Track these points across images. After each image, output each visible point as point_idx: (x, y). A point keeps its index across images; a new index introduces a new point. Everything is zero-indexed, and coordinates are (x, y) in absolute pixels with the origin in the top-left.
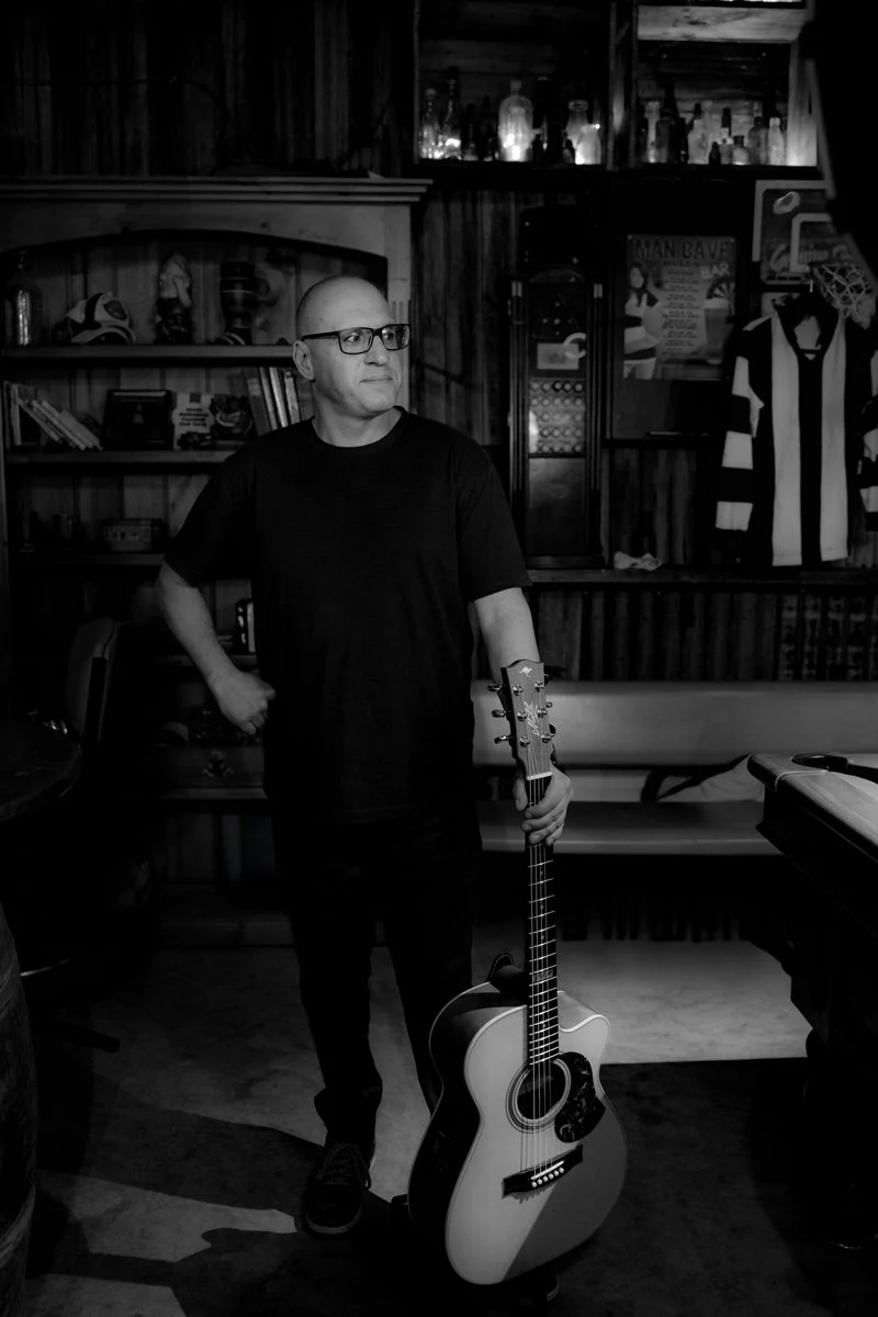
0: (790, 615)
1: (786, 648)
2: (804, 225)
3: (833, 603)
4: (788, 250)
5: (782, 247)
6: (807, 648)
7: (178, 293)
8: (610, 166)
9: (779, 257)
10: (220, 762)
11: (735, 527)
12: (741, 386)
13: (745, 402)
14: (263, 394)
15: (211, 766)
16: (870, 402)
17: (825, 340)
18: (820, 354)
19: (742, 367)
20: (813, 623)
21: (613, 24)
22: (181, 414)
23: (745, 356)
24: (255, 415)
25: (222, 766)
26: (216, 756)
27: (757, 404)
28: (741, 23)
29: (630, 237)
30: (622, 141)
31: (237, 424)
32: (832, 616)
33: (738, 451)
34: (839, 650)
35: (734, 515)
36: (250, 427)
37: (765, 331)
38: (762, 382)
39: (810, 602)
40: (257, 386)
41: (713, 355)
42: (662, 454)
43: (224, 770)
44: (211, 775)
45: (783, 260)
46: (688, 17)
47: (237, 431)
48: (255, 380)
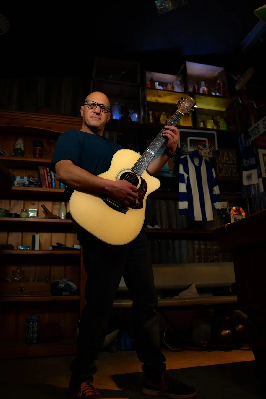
0: (196, 247)
1: (197, 257)
2: (190, 140)
3: (208, 243)
4: (187, 146)
5: (185, 145)
6: (203, 257)
7: (21, 147)
8: (141, 122)
9: (185, 148)
10: (23, 287)
11: (184, 208)
12: (181, 171)
13: (183, 175)
14: (44, 174)
15: (19, 289)
16: (213, 180)
17: (200, 163)
18: (200, 167)
19: (181, 167)
20: (204, 249)
21: (140, 92)
22: (17, 182)
23: (182, 164)
24: (42, 179)
25: (23, 289)
26: (21, 285)
27: (186, 176)
28: (170, 97)
29: (147, 140)
30: (144, 119)
31: (36, 181)
32: (208, 247)
33: (182, 188)
34: (212, 257)
35: (183, 205)
36: (40, 183)
37: (186, 158)
38: (186, 170)
39: (202, 243)
40: (43, 172)
41: (170, 170)
42: (157, 201)
43: (24, 290)
44: (19, 292)
45: (186, 148)
46: (157, 94)
47: (36, 183)
48: (42, 170)
